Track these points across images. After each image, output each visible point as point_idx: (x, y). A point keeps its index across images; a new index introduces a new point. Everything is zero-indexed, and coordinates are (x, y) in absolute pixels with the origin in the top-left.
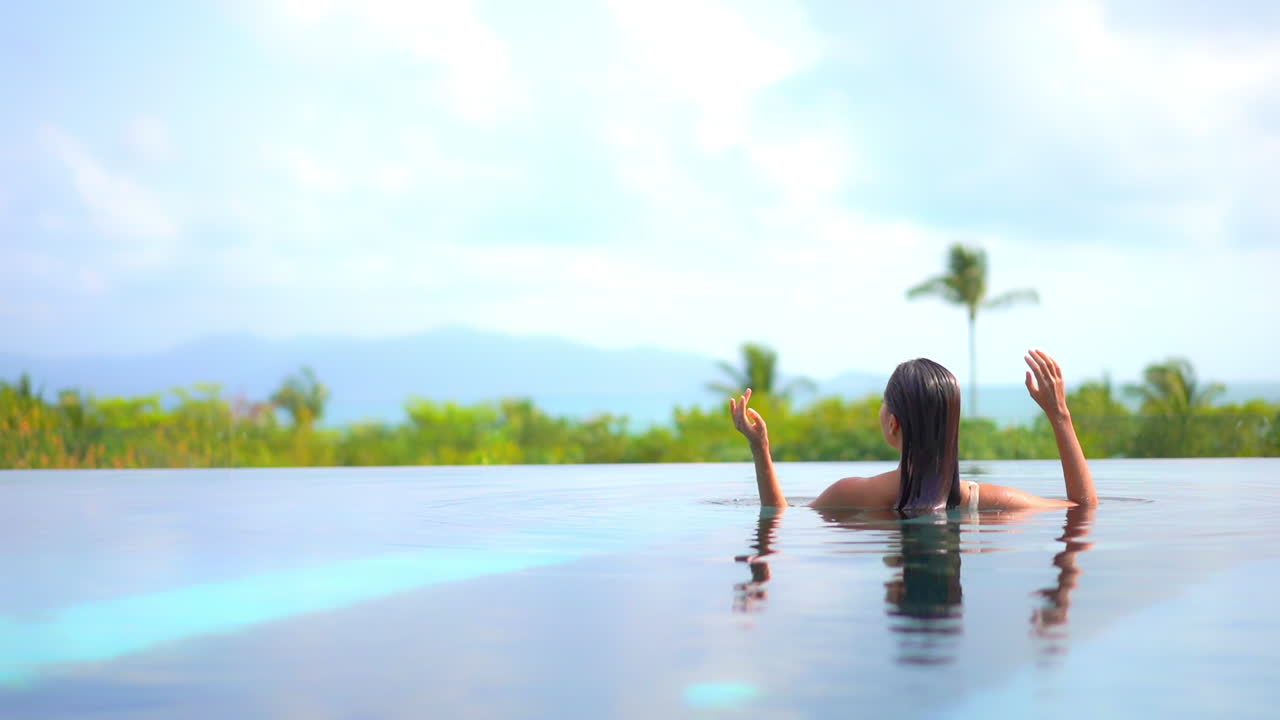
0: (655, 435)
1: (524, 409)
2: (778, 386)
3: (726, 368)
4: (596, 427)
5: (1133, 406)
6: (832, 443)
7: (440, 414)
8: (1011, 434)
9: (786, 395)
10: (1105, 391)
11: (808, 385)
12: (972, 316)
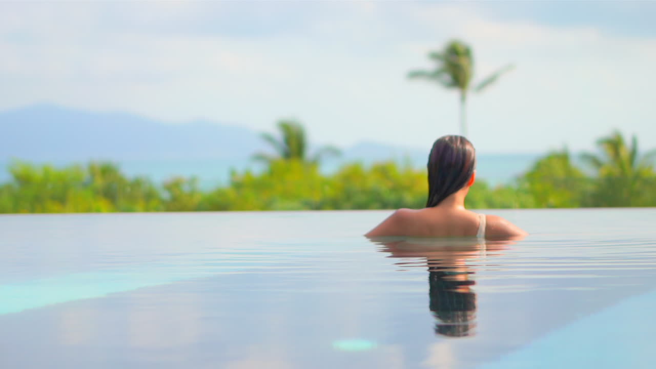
0: (220, 193)
1: (107, 171)
2: (310, 152)
3: (268, 139)
4: (173, 186)
5: (588, 171)
6: (362, 198)
7: (38, 175)
8: (501, 191)
9: (315, 162)
10: (563, 157)
11: (334, 152)
12: (463, 99)
